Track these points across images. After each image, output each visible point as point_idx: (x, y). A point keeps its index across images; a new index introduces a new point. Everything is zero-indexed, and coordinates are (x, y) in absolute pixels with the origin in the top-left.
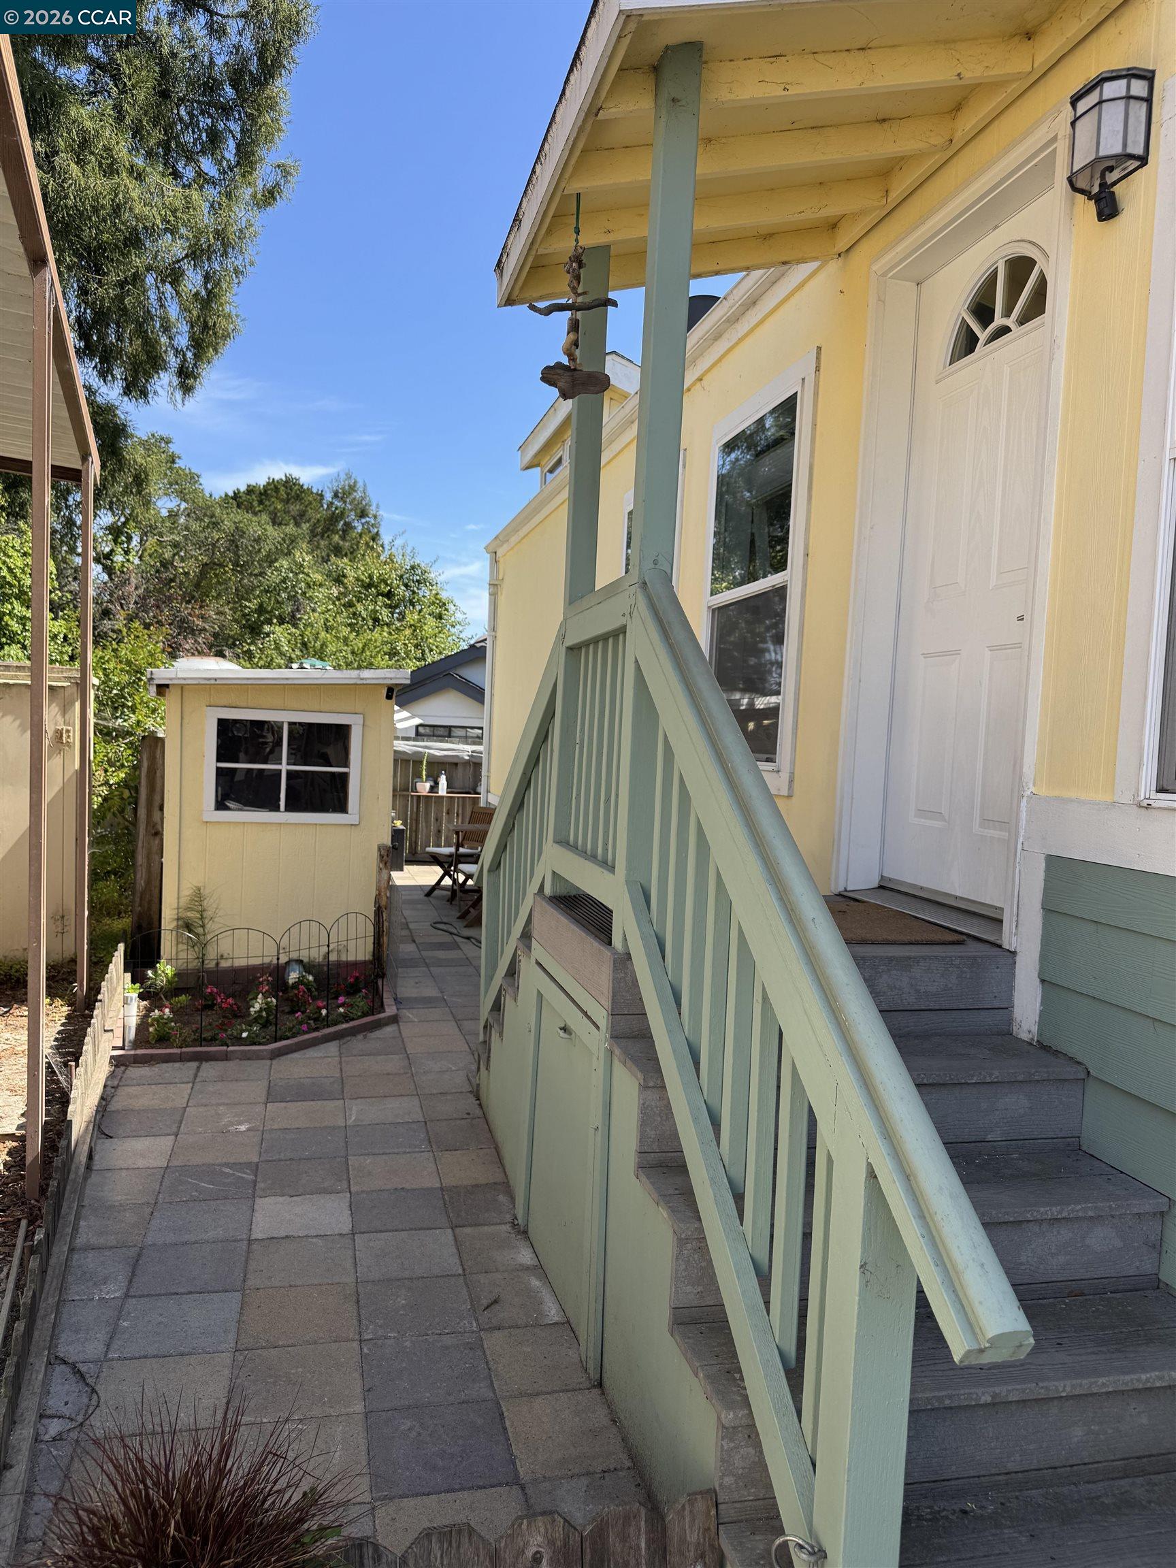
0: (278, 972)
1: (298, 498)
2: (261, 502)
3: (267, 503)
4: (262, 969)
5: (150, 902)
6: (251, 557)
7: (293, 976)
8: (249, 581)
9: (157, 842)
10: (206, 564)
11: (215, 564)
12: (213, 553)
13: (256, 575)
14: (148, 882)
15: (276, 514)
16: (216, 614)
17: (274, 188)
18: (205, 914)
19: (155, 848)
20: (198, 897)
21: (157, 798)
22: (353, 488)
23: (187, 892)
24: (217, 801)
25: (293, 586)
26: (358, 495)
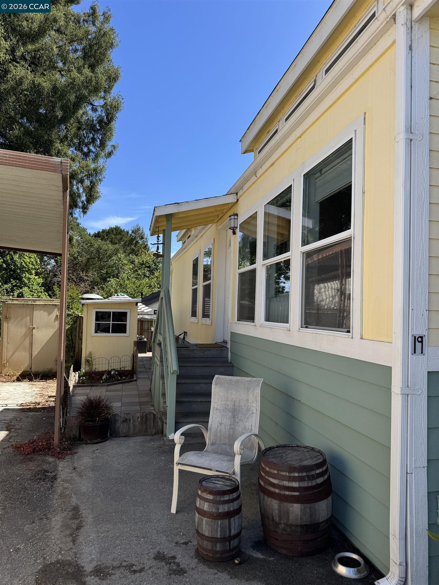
0: (109, 372)
1: (120, 233)
2: (107, 235)
3: (109, 236)
4: (105, 371)
5: (79, 356)
6: (104, 256)
7: (113, 373)
8: (103, 263)
9: (81, 341)
10: (89, 258)
11: (92, 258)
12: (91, 255)
13: (105, 262)
14: (78, 351)
15: (112, 239)
16: (92, 275)
17: (111, 152)
18: (92, 358)
19: (80, 343)
20: (90, 354)
21: (81, 331)
22: (139, 229)
23: (88, 353)
24: (95, 331)
25: (118, 265)
26: (140, 232)
